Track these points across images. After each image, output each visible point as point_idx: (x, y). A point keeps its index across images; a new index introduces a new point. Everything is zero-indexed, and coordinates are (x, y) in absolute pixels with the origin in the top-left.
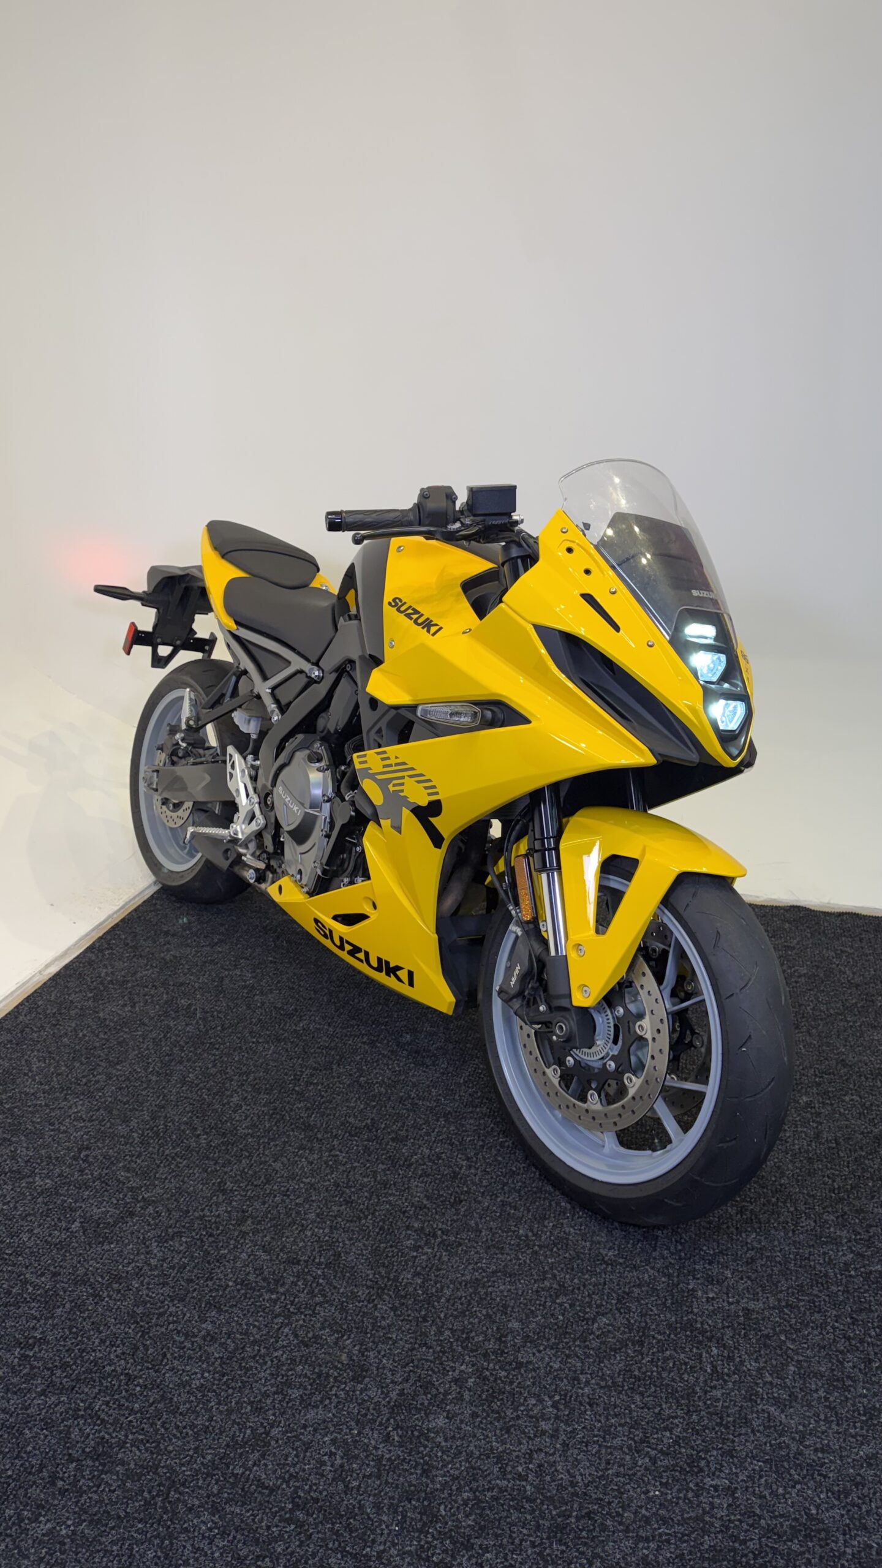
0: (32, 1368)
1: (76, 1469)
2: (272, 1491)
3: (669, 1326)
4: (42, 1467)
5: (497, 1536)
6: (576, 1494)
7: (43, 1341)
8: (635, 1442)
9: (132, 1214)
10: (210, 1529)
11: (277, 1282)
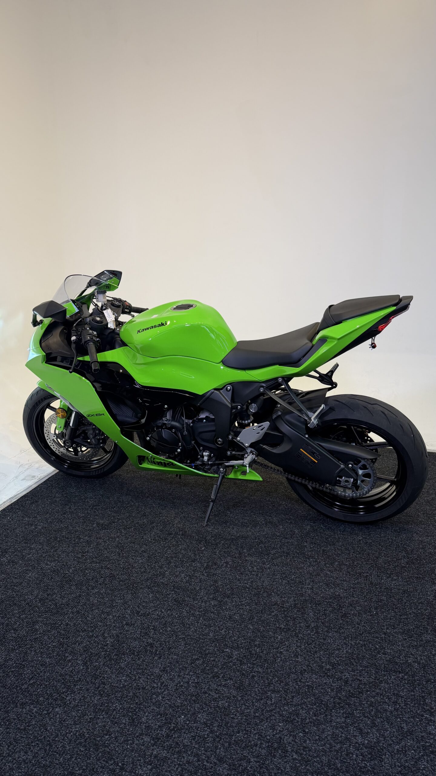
0: (86, 558)
1: (104, 579)
2: (166, 585)
3: (297, 553)
4: (93, 579)
5: (237, 595)
6: (263, 588)
7: (88, 552)
8: (283, 577)
9: (114, 522)
10: (148, 592)
11: (165, 539)
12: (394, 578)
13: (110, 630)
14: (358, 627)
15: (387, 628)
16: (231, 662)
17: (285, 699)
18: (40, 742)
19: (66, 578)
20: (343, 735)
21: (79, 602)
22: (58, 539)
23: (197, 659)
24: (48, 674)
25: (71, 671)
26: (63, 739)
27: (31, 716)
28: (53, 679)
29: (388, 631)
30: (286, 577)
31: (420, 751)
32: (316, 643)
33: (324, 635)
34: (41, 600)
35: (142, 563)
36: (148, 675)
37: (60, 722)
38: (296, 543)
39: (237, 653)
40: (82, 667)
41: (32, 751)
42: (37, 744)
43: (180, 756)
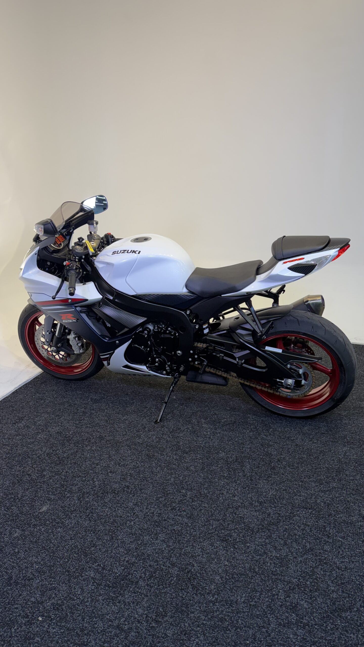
12: (315, 441)
13: (98, 476)
14: (283, 477)
15: (304, 478)
16: (185, 499)
17: (223, 526)
18: (47, 550)
19: (67, 438)
20: (263, 550)
21: (76, 456)
22: (62, 410)
23: (161, 497)
24: (53, 506)
25: (69, 505)
26: (62, 549)
27: (41, 533)
28: (56, 510)
29: (305, 480)
30: (232, 439)
31: (317, 562)
32: (249, 488)
33: (256, 482)
34: (48, 454)
35: (124, 428)
36: (125, 508)
37: (61, 538)
38: (242, 415)
39: (190, 493)
40: (77, 502)
41: (41, 556)
42: (45, 552)
43: (144, 562)
